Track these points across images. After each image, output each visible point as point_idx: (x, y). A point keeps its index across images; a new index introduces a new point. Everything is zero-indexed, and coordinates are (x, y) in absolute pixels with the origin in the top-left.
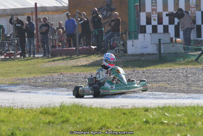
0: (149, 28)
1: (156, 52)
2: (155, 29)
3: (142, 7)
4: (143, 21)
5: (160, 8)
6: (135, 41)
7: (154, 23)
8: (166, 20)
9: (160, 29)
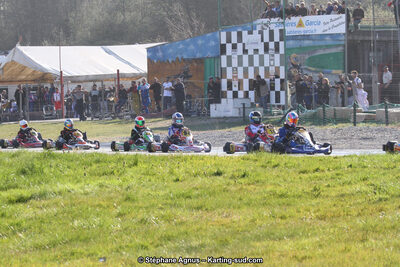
0: (230, 94)
1: (237, 115)
2: (235, 95)
3: (223, 72)
4: (224, 87)
5: (240, 75)
6: (218, 105)
7: (235, 89)
8: (246, 86)
9: (241, 94)
